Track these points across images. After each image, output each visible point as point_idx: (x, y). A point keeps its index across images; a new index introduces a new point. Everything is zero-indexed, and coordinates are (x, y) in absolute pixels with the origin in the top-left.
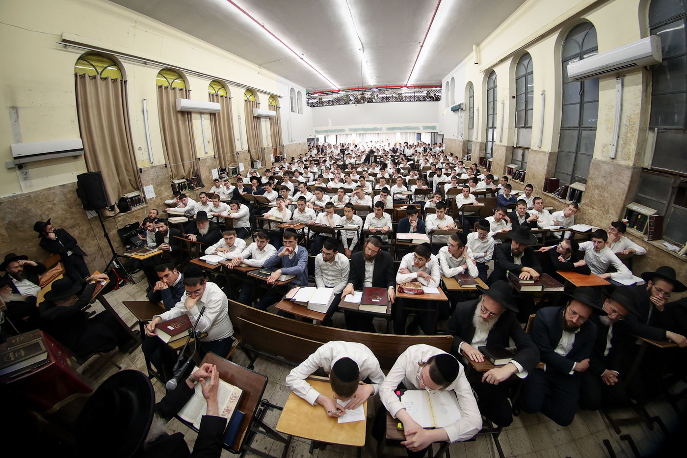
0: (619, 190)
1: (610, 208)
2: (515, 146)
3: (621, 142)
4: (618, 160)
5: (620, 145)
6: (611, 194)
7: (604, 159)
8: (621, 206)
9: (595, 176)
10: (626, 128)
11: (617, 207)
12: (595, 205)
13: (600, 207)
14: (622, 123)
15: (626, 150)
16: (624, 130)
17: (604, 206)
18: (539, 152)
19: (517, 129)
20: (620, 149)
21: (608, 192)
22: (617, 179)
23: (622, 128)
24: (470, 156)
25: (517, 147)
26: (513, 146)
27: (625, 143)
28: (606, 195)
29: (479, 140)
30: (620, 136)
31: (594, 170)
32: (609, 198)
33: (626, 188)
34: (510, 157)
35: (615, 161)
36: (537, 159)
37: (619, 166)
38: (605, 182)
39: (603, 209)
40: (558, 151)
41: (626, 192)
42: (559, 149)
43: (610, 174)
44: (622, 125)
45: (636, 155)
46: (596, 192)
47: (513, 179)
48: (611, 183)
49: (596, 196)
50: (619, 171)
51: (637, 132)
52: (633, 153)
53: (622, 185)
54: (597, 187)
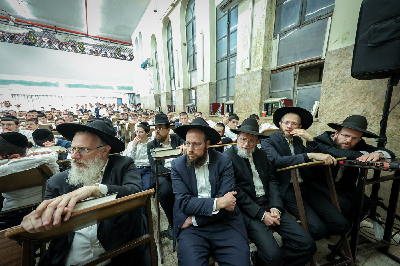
0: (255, 91)
1: (252, 107)
2: (190, 88)
3: (253, 53)
4: (252, 69)
5: (252, 57)
6: (251, 97)
7: (243, 73)
8: (259, 102)
9: (239, 87)
10: (256, 40)
11: (256, 104)
12: (243, 109)
13: (246, 110)
14: (253, 38)
15: (257, 59)
16: (254, 43)
17: (248, 108)
18: (203, 85)
19: (189, 73)
20: (252, 61)
21: (248, 96)
22: (253, 83)
23: (253, 42)
24: (161, 107)
25: (191, 89)
26: (188, 89)
27: (255, 54)
28: (248, 98)
29: (165, 91)
30: (252, 49)
31: (237, 83)
32: (250, 100)
33: (260, 88)
34: (187, 98)
35: (250, 71)
36: (203, 91)
37: (253, 73)
38: (245, 90)
39: (248, 110)
40: (216, 82)
41: (260, 90)
42: (216, 80)
43: (248, 81)
44: (253, 39)
45: (263, 59)
46: (242, 99)
47: (191, 114)
48: (249, 88)
49: (242, 103)
50: (253, 76)
51: (263, 40)
52: (261, 59)
53: (257, 86)
54: (241, 95)
